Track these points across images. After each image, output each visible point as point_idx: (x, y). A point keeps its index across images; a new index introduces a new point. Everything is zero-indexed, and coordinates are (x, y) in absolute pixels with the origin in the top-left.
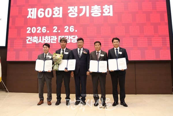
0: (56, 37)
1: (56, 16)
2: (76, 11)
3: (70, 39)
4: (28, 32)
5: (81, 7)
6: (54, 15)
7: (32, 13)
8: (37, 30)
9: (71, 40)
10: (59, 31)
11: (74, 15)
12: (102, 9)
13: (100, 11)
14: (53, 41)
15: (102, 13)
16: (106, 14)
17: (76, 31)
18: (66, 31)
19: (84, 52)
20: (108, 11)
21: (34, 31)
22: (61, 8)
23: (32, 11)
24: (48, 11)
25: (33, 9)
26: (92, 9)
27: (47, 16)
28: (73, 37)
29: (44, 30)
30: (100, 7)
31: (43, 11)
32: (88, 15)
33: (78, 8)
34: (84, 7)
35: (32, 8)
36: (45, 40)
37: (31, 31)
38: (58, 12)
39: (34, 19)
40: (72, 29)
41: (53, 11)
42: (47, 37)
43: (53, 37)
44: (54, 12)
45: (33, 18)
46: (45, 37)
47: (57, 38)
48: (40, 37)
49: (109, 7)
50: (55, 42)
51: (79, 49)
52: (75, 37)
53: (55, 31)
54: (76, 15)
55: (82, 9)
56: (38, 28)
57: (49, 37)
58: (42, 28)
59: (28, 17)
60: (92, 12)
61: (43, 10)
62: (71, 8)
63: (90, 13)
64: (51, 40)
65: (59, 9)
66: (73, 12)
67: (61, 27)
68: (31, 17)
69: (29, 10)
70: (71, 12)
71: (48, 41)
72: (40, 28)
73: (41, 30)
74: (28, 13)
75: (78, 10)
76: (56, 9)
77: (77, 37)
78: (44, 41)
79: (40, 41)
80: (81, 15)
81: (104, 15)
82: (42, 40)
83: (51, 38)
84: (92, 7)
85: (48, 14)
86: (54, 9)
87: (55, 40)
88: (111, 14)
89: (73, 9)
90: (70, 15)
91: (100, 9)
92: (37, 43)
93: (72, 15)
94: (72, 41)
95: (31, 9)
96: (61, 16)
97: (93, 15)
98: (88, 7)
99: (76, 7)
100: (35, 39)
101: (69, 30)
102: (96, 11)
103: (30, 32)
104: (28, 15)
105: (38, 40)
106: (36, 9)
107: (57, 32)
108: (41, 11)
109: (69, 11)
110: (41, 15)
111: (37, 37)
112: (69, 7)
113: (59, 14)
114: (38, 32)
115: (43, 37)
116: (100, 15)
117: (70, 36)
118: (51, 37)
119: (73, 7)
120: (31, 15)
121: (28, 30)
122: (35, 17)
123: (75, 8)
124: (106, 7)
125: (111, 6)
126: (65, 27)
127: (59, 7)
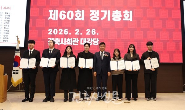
0: (78, 39)
1: (78, 18)
2: (98, 15)
3: (91, 41)
4: (50, 33)
5: (102, 11)
6: (76, 18)
7: (54, 15)
8: (59, 32)
9: (93, 42)
10: (81, 34)
11: (96, 18)
12: (123, 14)
13: (121, 16)
14: (75, 43)
15: (123, 18)
16: (126, 19)
17: (98, 34)
18: (88, 34)
19: (106, 55)
20: (128, 16)
21: (55, 33)
22: (83, 11)
23: (53, 13)
24: (70, 13)
25: (55, 11)
26: (113, 14)
27: (69, 18)
28: (95, 40)
29: (66, 32)
30: (120, 12)
31: (65, 14)
32: (109, 19)
33: (100, 12)
34: (105, 12)
35: (53, 9)
36: (67, 41)
37: (52, 32)
38: (80, 15)
39: (55, 21)
40: (94, 32)
41: (75, 13)
42: (68, 39)
43: (76, 39)
44: (76, 15)
45: (54, 19)
46: (67, 39)
47: (79, 41)
48: (62, 39)
49: (129, 12)
50: (77, 44)
51: (101, 52)
52: (96, 40)
53: (77, 34)
54: (98, 19)
55: (103, 13)
56: (60, 30)
57: (71, 39)
58: (63, 30)
59: (49, 19)
60: (113, 16)
61: (64, 12)
62: (93, 12)
63: (111, 18)
64: (73, 42)
65: (81, 12)
66: (95, 15)
67: (83, 30)
68: (52, 19)
69: (51, 11)
70: (93, 16)
71: (70, 43)
72: (62, 30)
73: (63, 32)
74: (49, 15)
75: (99, 14)
76: (78, 11)
77: (99, 40)
78: (66, 43)
79: (62, 43)
80: (102, 19)
81: (124, 19)
82: (64, 42)
83: (73, 41)
84: (113, 12)
85: (70, 17)
86: (76, 12)
87: (77, 42)
88: (131, 19)
89: (95, 13)
90: (92, 19)
91: (120, 14)
92: (59, 44)
93: (93, 18)
94: (94, 44)
95: (52, 11)
96: (83, 19)
97: (114, 19)
98: (109, 11)
99: (98, 11)
100: (57, 41)
101: (91, 32)
102: (117, 16)
103: (52, 34)
104: (49, 17)
105: (60, 42)
106: (57, 11)
107: (78, 34)
108: (63, 13)
109: (91, 15)
110: (63, 17)
111: (59, 39)
112: (91, 11)
113: (81, 17)
114: (60, 34)
115: (65, 39)
116: (120, 19)
117: (91, 39)
118: (73, 39)
119: (95, 11)
120: (53, 16)
121: (49, 31)
122: (57, 19)
123: (96, 12)
124: (126, 12)
125: (131, 12)
126: (87, 30)
127: (81, 10)
